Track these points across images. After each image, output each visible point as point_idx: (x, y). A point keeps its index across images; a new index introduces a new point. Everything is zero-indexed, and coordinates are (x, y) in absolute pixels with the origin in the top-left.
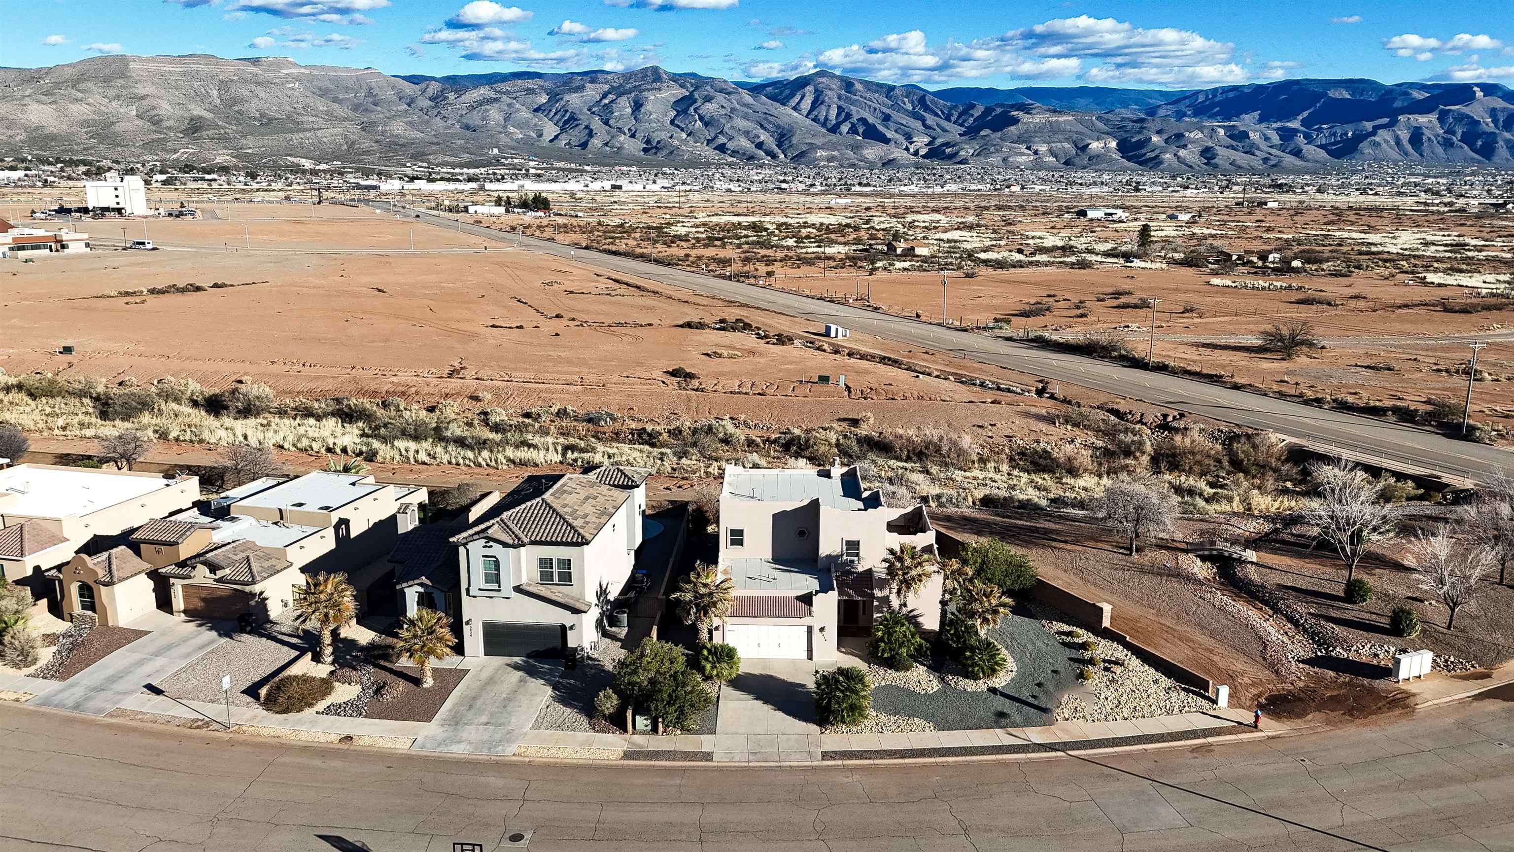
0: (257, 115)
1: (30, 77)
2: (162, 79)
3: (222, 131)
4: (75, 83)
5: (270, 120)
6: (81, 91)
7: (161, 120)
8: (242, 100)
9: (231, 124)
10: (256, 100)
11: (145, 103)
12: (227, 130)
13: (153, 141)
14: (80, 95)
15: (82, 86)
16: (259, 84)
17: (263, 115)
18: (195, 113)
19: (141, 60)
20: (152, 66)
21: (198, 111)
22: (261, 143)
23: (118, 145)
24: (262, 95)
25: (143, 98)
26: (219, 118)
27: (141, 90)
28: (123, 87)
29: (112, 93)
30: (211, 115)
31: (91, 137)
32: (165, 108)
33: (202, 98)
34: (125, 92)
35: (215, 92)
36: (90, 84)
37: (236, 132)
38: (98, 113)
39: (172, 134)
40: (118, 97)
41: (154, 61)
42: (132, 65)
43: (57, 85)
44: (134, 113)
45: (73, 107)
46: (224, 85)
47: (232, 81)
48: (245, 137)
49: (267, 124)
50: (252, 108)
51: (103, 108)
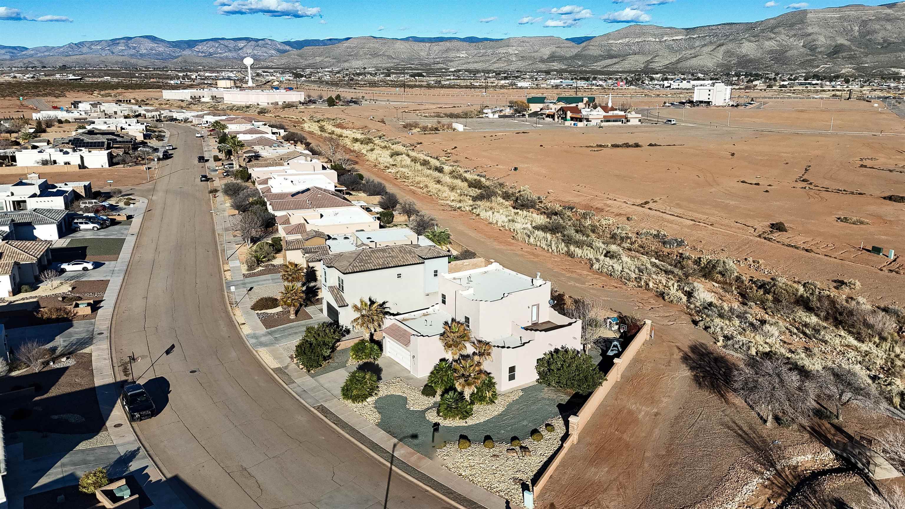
0: (881, 41)
1: (750, 27)
2: (825, 23)
3: (853, 53)
4: (772, 29)
5: (889, 44)
6: (774, 33)
7: (816, 48)
8: (875, 32)
9: (861, 48)
10: (883, 32)
11: (810, 38)
12: (856, 52)
13: (807, 60)
14: (773, 36)
15: (776, 30)
16: (888, 20)
17: (885, 41)
18: (839, 42)
19: (815, 11)
20: (821, 15)
21: (841, 40)
22: (876, 59)
23: (786, 64)
24: (889, 27)
25: (810, 35)
26: (854, 45)
27: (810, 30)
28: (800, 29)
29: (792, 33)
30: (849, 43)
31: (772, 60)
32: (821, 40)
33: (846, 32)
34: (800, 32)
35: (857, 28)
36: (780, 29)
37: (862, 53)
38: (781, 45)
39: (820, 56)
40: (795, 35)
41: (822, 12)
42: (809, 15)
43: (763, 31)
44: (802, 44)
45: (766, 42)
46: (864, 23)
47: (870, 20)
48: (866, 55)
49: (886, 47)
50: (879, 37)
51: (784, 42)
